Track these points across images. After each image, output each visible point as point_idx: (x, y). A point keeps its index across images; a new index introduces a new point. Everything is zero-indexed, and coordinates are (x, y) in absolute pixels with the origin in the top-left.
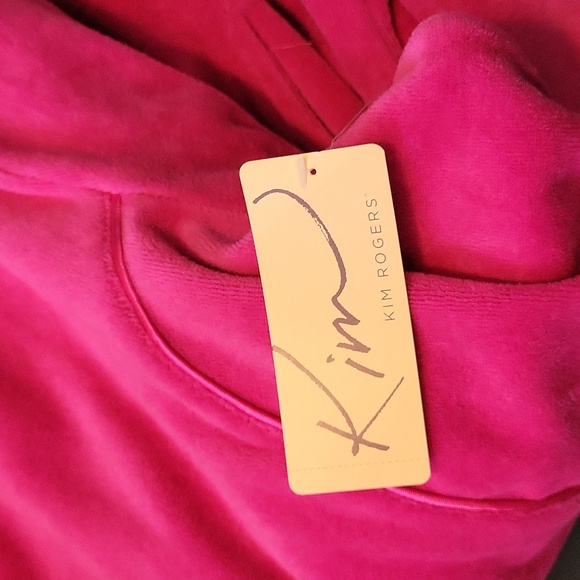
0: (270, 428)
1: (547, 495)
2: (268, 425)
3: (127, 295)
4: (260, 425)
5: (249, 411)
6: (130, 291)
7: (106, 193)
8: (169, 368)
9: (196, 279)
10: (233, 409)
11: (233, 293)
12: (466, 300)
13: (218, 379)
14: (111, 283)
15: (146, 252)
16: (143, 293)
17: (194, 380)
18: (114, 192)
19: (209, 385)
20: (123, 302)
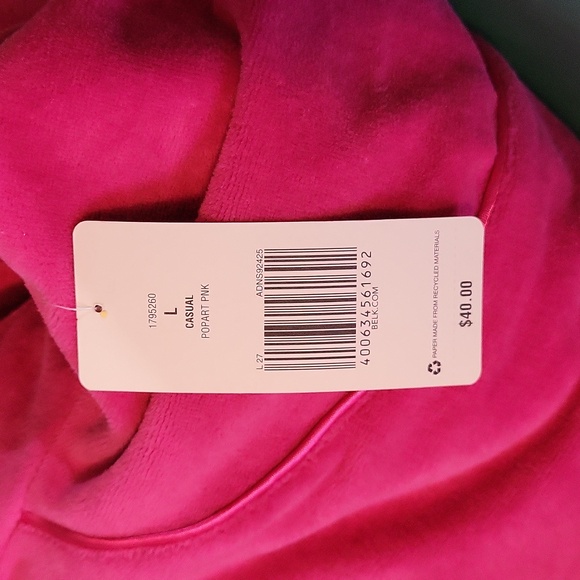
0: (324, 438)
1: (495, 142)
2: (320, 440)
3: (129, 547)
4: (317, 450)
5: (297, 457)
6: (126, 542)
7: (17, 526)
8: (222, 532)
9: (127, 473)
10: (290, 475)
11: (152, 441)
12: (233, 179)
13: (251, 482)
14: (109, 561)
15: (86, 513)
16: (130, 531)
17: (244, 507)
18: (18, 516)
19: (255, 493)
20: (135, 555)
